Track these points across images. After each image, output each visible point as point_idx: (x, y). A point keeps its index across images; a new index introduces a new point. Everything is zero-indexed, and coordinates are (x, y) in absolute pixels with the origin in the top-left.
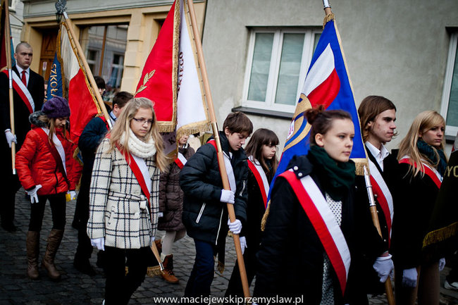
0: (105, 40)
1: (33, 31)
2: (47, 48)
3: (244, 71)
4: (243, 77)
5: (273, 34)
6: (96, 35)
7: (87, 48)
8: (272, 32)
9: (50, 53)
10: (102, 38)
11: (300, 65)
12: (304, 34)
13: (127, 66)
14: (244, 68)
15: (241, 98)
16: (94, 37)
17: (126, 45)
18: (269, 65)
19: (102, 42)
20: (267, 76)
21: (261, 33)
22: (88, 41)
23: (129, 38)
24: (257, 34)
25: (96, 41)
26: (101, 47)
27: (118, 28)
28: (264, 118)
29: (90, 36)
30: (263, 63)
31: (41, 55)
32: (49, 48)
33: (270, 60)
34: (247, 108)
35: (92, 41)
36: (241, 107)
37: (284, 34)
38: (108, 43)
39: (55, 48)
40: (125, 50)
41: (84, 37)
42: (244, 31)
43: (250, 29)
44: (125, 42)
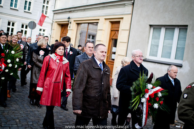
0: (88, 29)
1: (57, 25)
2: (63, 32)
3: (148, 44)
4: (148, 46)
5: (161, 28)
6: (84, 27)
7: (80, 32)
8: (161, 27)
9: (64, 34)
10: (87, 28)
11: (173, 41)
12: (174, 29)
13: (97, 41)
14: (148, 42)
15: (146, 55)
16: (83, 28)
17: (97, 31)
18: (159, 41)
19: (86, 30)
20: (158, 46)
21: (156, 27)
22: (81, 30)
23: (98, 29)
24: (154, 28)
25: (84, 30)
26: (86, 32)
27: (93, 24)
28: (156, 64)
29: (81, 27)
30: (156, 40)
31: (61, 35)
32: (64, 32)
33: (159, 39)
34: (149, 59)
35: (82, 30)
36: (146, 59)
37: (166, 28)
38: (89, 31)
39: (66, 32)
40: (96, 34)
41: (79, 28)
42: (149, 27)
43: (151, 26)
44: (96, 30)
